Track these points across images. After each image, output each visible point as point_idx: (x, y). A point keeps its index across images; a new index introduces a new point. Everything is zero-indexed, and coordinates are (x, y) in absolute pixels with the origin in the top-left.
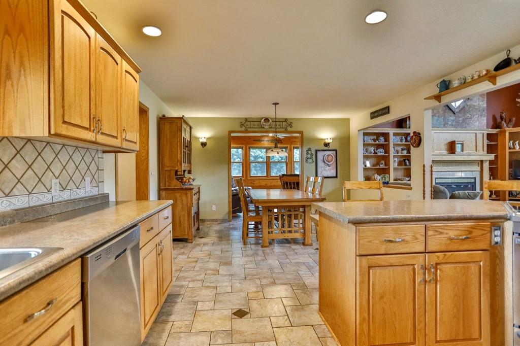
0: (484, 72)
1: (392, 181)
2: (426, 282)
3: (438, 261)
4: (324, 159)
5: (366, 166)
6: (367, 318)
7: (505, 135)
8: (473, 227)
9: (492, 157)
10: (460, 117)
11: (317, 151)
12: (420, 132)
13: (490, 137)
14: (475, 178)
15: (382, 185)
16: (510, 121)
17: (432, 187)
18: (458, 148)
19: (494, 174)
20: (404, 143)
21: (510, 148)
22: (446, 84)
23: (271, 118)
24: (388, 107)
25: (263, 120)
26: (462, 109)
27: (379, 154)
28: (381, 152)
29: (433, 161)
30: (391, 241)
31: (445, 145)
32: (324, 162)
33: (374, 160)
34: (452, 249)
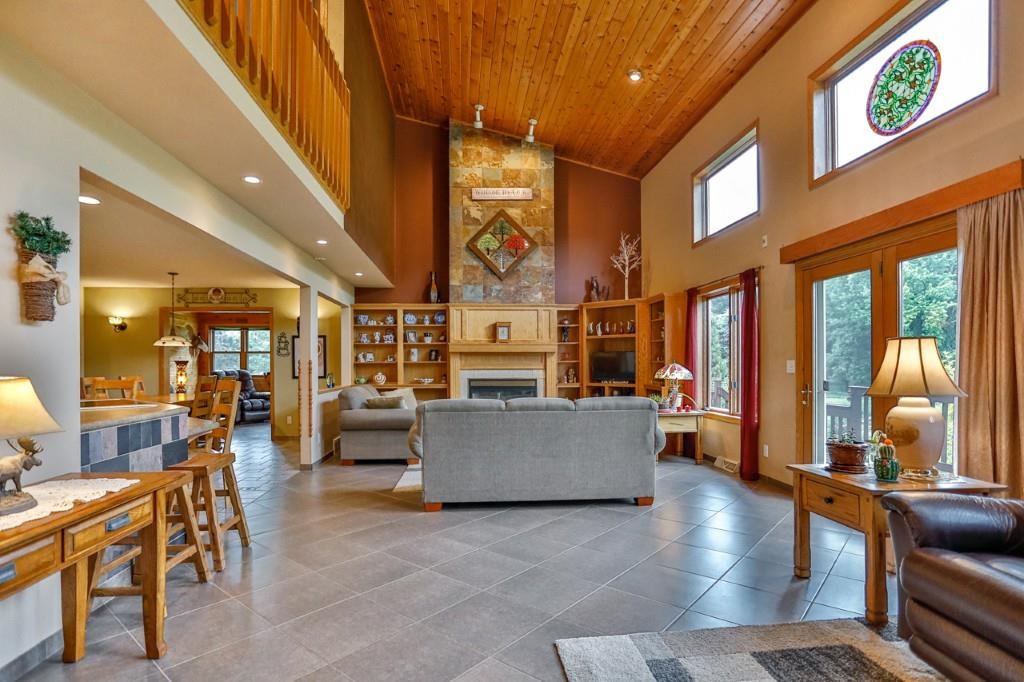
1: (400, 383)
7: (582, 314)
9: (551, 348)
10: (510, 286)
11: (295, 338)
13: (562, 316)
14: (535, 380)
16: (603, 289)
18: (502, 333)
20: (427, 325)
21: (589, 334)
23: (223, 289)
25: (211, 292)
27: (386, 342)
28: (388, 340)
31: (486, 328)
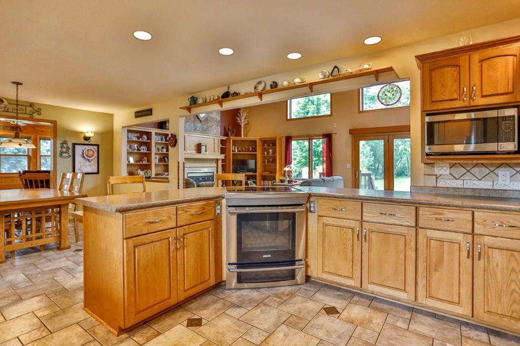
0: (216, 97)
1: (153, 176)
2: (177, 249)
3: (185, 232)
4: (83, 153)
5: (129, 162)
6: (134, 290)
7: (230, 142)
8: (205, 205)
9: (223, 157)
10: (204, 125)
11: (74, 145)
12: (176, 134)
13: (222, 142)
14: (213, 172)
15: (144, 179)
16: (233, 132)
17: (184, 180)
18: (203, 148)
19: (224, 169)
20: (164, 142)
21: (233, 151)
22: (194, 99)
23: (7, 99)
24: (151, 110)
26: (206, 119)
27: (142, 151)
28: (144, 149)
29: (185, 158)
30: (153, 223)
31: (194, 146)
32: (83, 157)
33: (137, 157)
34: (194, 222)
